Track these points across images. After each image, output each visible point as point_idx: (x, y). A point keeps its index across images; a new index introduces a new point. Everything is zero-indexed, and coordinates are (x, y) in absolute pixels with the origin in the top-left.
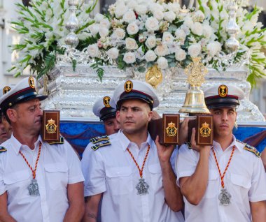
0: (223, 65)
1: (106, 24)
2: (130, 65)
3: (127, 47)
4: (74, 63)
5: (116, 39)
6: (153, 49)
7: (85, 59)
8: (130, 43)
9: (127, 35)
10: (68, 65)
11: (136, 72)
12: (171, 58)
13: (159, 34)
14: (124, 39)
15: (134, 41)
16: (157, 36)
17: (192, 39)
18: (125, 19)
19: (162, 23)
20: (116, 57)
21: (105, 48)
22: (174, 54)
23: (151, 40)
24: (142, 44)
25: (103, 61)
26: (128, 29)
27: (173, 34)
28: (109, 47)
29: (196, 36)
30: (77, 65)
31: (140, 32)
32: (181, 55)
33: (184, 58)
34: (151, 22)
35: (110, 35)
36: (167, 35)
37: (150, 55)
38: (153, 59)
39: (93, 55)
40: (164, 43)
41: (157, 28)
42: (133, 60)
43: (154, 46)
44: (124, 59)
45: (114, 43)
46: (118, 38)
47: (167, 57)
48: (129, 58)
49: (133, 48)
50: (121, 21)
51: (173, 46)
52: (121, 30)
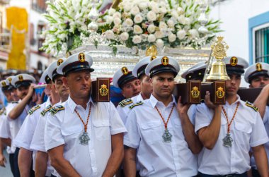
0: (199, 45)
1: (118, 16)
2: (136, 45)
3: (135, 32)
4: (96, 43)
5: (126, 26)
6: (153, 33)
7: (104, 40)
8: (137, 29)
9: (134, 24)
10: (91, 44)
11: (140, 50)
12: (166, 40)
14: (133, 26)
15: (139, 27)
16: (155, 24)
17: (179, 27)
18: (132, 12)
19: (158, 15)
20: (127, 39)
21: (118, 32)
22: (167, 37)
23: (152, 27)
24: (145, 31)
25: (116, 42)
26: (135, 19)
27: (166, 22)
28: (121, 32)
29: (181, 24)
30: (99, 45)
31: (144, 21)
32: (172, 38)
33: (175, 40)
34: (151, 15)
35: (121, 23)
36: (162, 24)
37: (151, 38)
38: (154, 41)
39: (109, 38)
40: (161, 29)
41: (155, 19)
42: (139, 41)
43: (153, 31)
44: (133, 41)
45: (125, 29)
46: (128, 25)
47: (163, 39)
48: (137, 39)
49: (139, 33)
50: (129, 14)
51: (167, 32)
52: (129, 20)
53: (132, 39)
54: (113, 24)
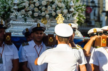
0: (68, 17)
1: (27, 3)
2: (36, 17)
3: (35, 11)
4: (16, 16)
5: (31, 8)
6: (44, 12)
7: (20, 15)
8: (36, 9)
9: (35, 7)
10: (14, 17)
11: (38, 20)
12: (50, 15)
13: (46, 6)
14: (34, 8)
15: (37, 8)
17: (58, 8)
19: (47, 2)
20: (31, 14)
21: (27, 11)
22: (51, 13)
23: (43, 8)
24: (40, 10)
25: (26, 16)
26: (35, 4)
27: (51, 6)
28: (29, 11)
29: (59, 7)
30: (18, 17)
31: (40, 6)
32: (54, 14)
34: (44, 2)
35: (29, 6)
36: (49, 7)
37: (43, 14)
39: (23, 13)
40: (48, 9)
41: (45, 4)
43: (44, 10)
44: (34, 15)
45: (30, 9)
46: (32, 8)
47: (49, 14)
48: (36, 14)
49: (37, 11)
50: (33, 2)
51: (51, 11)
52: (33, 5)
53: (33, 14)
54: (25, 7)
